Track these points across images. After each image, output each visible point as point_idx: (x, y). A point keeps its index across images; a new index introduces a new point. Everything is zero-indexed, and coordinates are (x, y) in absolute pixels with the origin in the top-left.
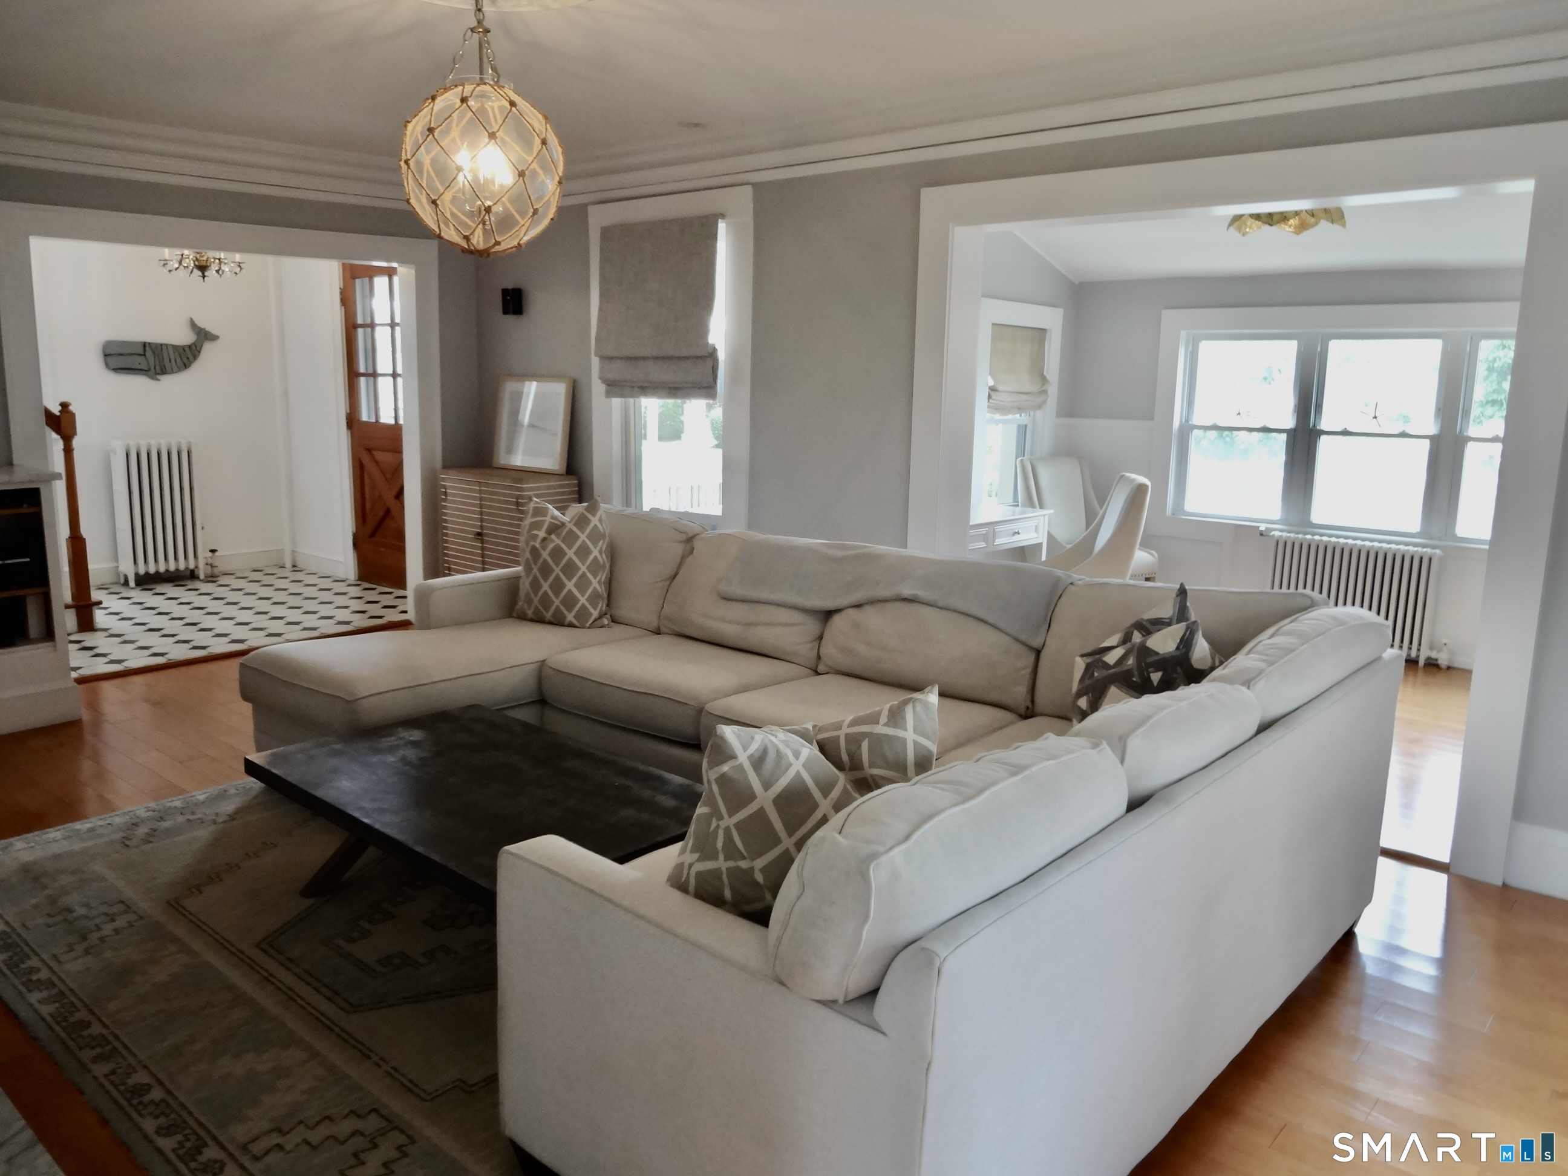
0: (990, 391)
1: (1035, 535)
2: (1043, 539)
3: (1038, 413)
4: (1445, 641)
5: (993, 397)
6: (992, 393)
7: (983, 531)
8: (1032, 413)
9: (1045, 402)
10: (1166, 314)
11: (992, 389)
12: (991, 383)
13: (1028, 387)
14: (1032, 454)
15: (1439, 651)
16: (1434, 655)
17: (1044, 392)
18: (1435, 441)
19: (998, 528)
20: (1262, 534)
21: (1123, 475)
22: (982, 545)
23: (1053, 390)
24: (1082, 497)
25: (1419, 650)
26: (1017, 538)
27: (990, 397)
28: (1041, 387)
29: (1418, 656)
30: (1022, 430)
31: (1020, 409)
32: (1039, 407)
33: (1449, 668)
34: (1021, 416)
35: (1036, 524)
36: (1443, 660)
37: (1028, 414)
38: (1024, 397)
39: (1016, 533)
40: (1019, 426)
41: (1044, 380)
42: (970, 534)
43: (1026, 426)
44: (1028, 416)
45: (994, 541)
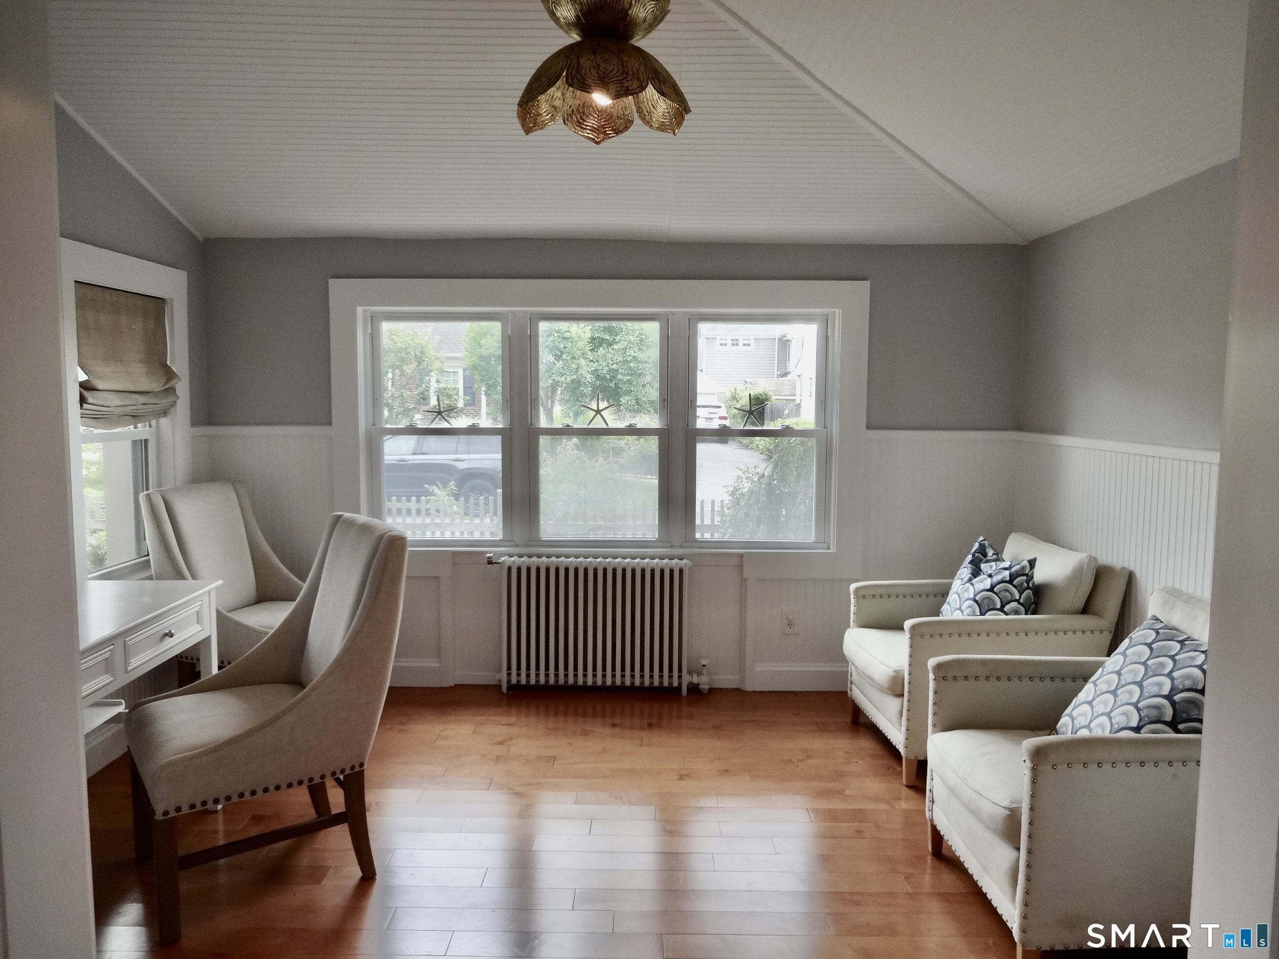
0: (83, 390)
1: (197, 628)
2: (209, 629)
3: (163, 421)
4: (704, 662)
5: (90, 400)
6: (86, 394)
7: (105, 653)
8: (154, 422)
9: (173, 404)
10: (334, 285)
11: (86, 387)
12: (82, 377)
13: (145, 384)
14: (159, 485)
15: (700, 674)
16: (695, 680)
17: (171, 391)
18: (665, 436)
19: (132, 640)
20: (490, 562)
21: (340, 516)
22: (106, 679)
23: (183, 388)
24: (245, 539)
25: (680, 677)
26: (169, 642)
27: (83, 400)
28: (165, 384)
29: (680, 684)
30: (141, 447)
31: (136, 418)
32: (165, 413)
33: (711, 690)
34: (136, 427)
35: (197, 609)
36: (704, 682)
37: (148, 423)
38: (141, 399)
39: (166, 635)
40: (134, 442)
41: (169, 374)
42: (83, 667)
43: (146, 441)
44: (148, 427)
45: (126, 662)
